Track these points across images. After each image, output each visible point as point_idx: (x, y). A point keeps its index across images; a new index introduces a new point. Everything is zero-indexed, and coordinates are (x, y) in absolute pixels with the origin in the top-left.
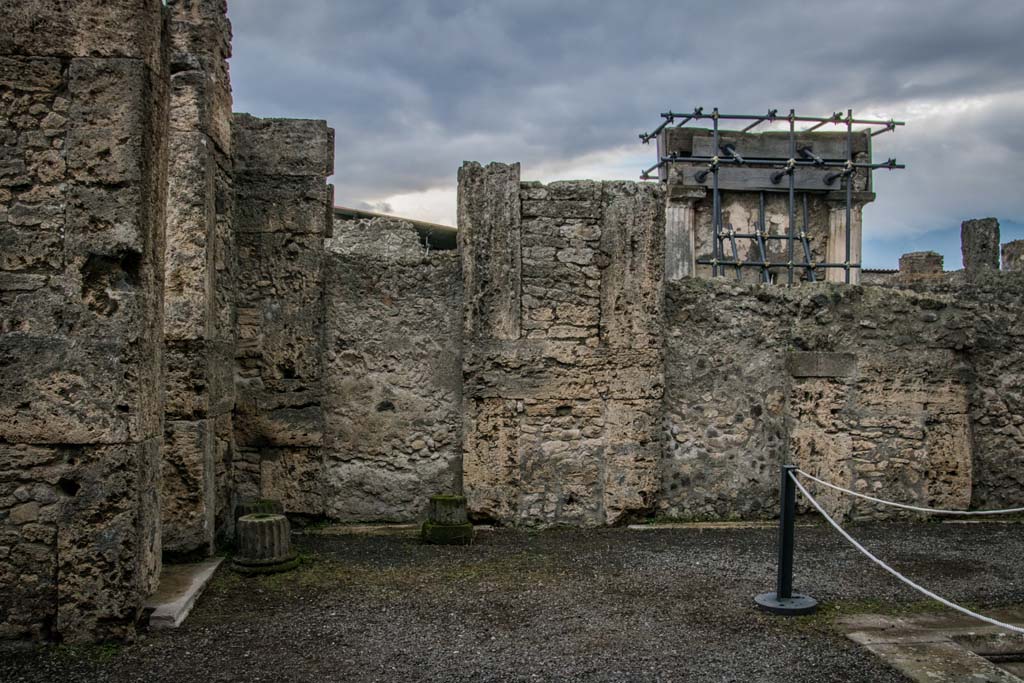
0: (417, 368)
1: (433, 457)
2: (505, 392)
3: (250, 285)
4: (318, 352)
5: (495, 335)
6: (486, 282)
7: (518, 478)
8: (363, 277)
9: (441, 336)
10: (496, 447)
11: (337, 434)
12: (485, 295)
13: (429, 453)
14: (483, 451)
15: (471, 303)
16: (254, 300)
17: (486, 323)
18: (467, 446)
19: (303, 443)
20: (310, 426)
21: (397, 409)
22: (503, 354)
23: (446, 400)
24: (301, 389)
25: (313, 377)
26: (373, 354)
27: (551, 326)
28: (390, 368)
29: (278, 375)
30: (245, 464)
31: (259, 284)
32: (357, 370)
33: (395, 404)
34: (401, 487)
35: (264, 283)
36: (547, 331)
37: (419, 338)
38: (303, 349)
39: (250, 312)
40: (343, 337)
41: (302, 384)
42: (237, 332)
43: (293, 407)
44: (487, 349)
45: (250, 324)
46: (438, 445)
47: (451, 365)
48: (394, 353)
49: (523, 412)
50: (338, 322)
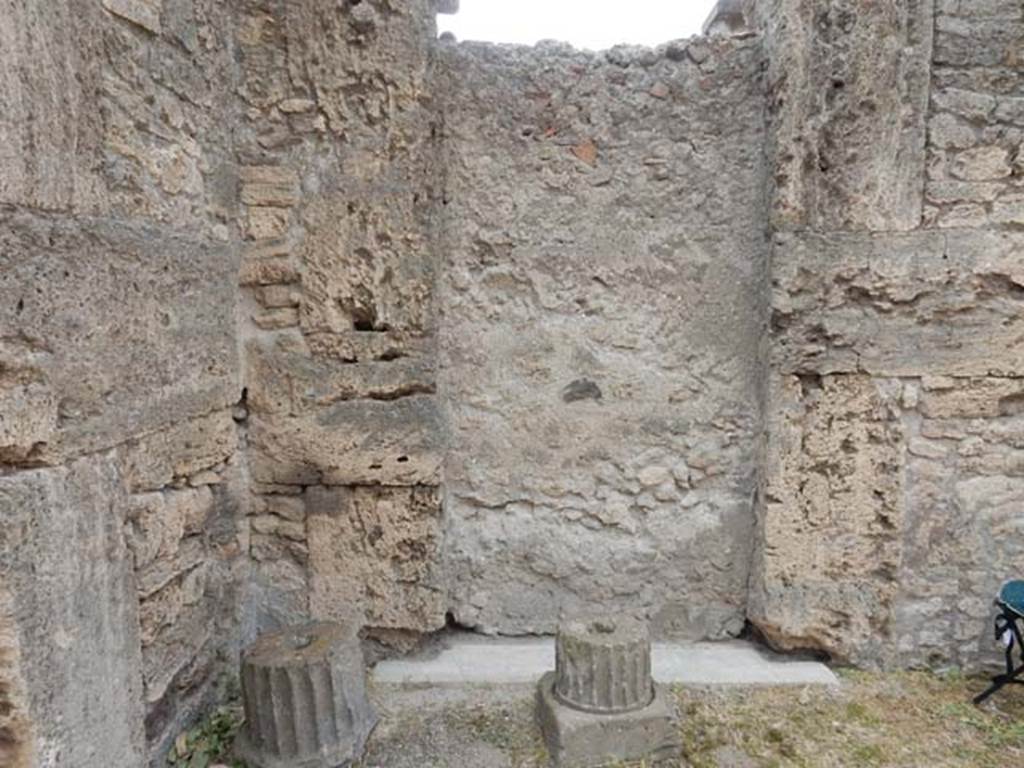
0: (653, 304)
1: (685, 502)
2: (877, 359)
3: (265, 111)
4: (428, 269)
5: (857, 219)
6: (838, 85)
7: (897, 561)
8: (528, 95)
9: (710, 230)
10: (847, 490)
11: (475, 451)
12: (836, 118)
13: (678, 495)
14: (817, 500)
15: (799, 139)
16: (279, 146)
17: (835, 192)
18: (779, 484)
19: (398, 478)
20: (414, 439)
21: (607, 396)
22: (874, 266)
23: (717, 377)
24: (389, 356)
25: (418, 327)
26: (554, 275)
27: (1003, 193)
28: (593, 304)
29: (340, 322)
30: (273, 522)
31: (285, 106)
32: (516, 311)
33: (603, 385)
34: (615, 567)
35: (298, 104)
36: (988, 206)
37: (659, 234)
38: (394, 263)
39: (266, 173)
40: (485, 235)
41: (394, 344)
42: (241, 223)
43: (374, 396)
44: (836, 255)
45: (270, 204)
46: (697, 476)
47: (734, 297)
48: (601, 271)
49: (919, 409)
50: (474, 202)
